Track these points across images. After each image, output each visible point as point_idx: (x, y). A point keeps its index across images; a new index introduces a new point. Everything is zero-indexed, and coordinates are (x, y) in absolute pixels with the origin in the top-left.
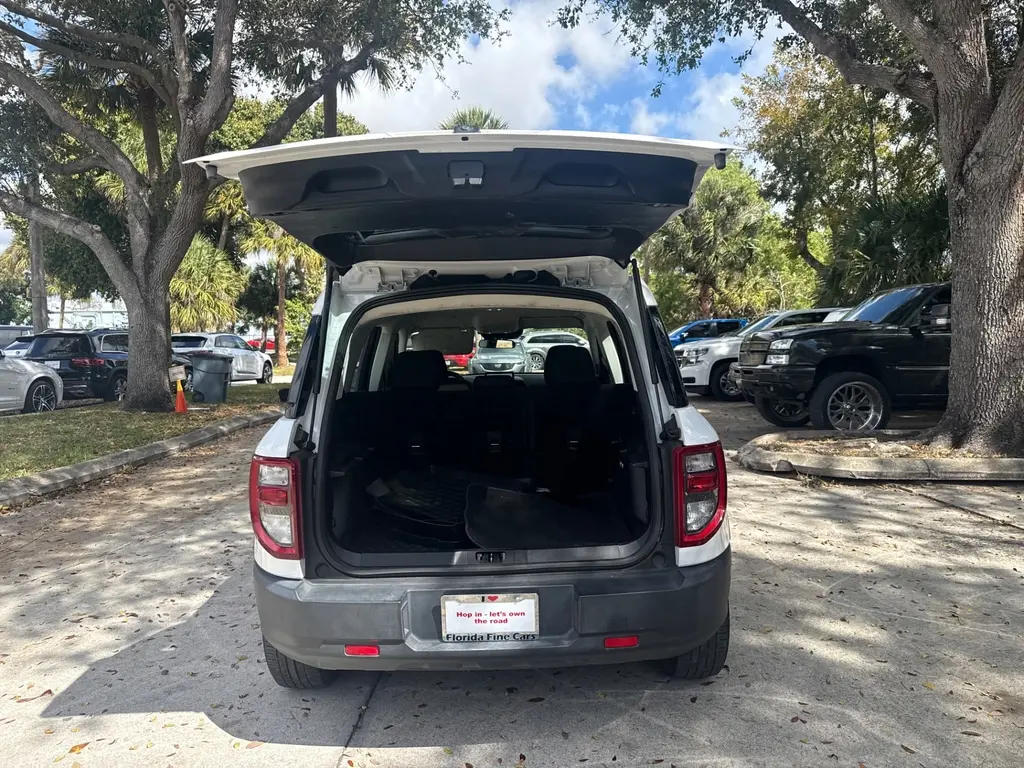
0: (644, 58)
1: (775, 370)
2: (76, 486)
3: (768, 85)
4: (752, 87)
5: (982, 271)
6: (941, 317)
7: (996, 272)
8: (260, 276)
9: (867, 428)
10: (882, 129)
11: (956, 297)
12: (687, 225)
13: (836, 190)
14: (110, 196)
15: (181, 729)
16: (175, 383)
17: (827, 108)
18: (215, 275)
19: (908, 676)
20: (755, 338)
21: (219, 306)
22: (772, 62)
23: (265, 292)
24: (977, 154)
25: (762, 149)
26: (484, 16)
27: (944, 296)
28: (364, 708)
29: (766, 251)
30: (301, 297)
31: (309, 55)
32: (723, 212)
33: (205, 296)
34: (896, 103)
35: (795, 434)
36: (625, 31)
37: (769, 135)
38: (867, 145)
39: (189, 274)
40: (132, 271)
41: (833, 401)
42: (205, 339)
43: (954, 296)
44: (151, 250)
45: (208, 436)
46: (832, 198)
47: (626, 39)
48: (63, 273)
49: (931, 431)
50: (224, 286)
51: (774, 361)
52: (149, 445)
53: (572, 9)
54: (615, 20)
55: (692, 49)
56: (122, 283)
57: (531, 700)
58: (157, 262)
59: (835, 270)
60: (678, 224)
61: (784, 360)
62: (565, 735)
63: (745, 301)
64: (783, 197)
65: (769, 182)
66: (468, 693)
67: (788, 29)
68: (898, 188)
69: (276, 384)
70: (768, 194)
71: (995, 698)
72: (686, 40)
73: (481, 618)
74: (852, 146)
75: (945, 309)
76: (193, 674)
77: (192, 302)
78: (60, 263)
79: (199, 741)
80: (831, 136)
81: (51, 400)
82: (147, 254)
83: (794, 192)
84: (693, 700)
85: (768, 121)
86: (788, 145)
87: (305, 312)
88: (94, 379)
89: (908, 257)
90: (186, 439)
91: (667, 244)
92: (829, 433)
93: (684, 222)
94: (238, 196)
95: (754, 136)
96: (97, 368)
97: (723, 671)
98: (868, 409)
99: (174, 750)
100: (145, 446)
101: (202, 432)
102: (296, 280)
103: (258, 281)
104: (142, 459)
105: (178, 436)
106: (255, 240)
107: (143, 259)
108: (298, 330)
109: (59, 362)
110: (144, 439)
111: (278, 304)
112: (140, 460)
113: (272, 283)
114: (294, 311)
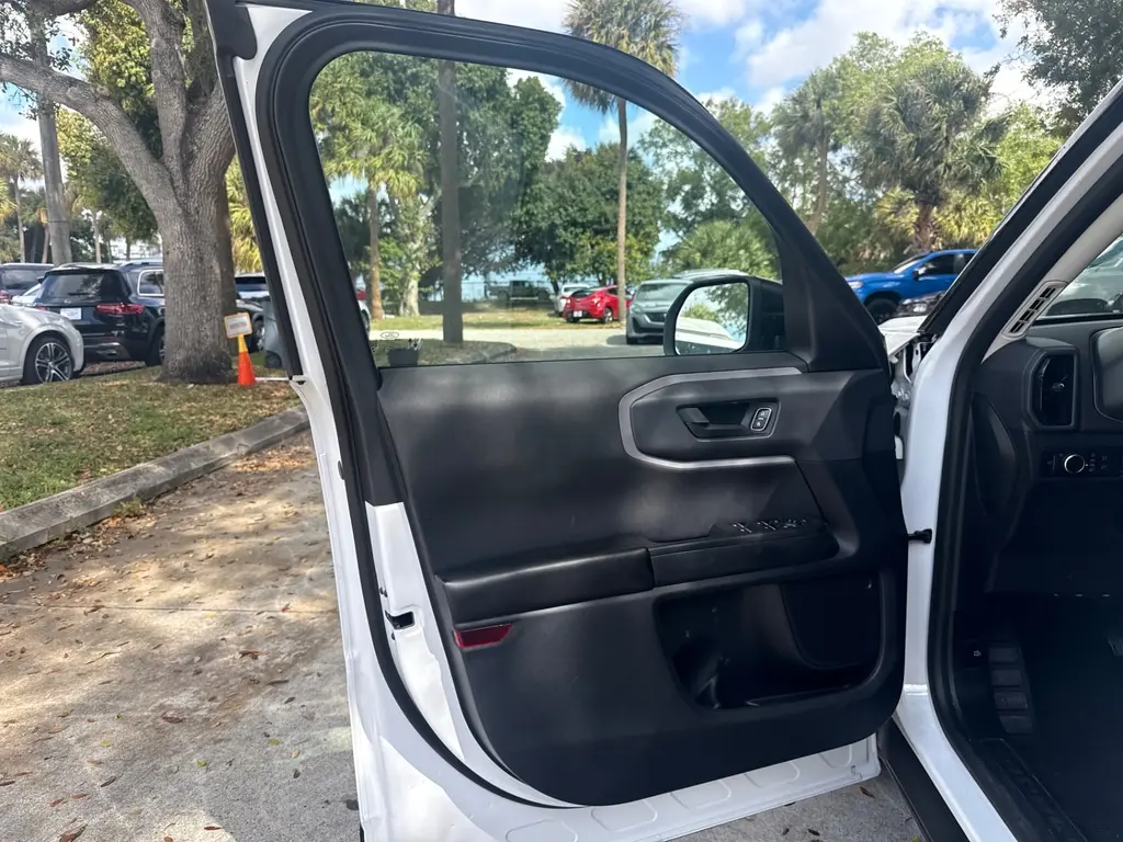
8: (346, 212)
12: (907, 124)
16: (236, 339)
30: (395, 235)
32: (956, 105)
40: (163, 163)
44: (189, 128)
48: (120, 209)
52: (182, 450)
58: (199, 149)
60: (895, 121)
63: (965, 230)
78: (115, 197)
81: (65, 363)
82: (183, 135)
87: (400, 253)
88: (129, 335)
90: (248, 436)
93: (904, 119)
96: (130, 317)
100: (175, 455)
101: (278, 421)
102: (388, 217)
103: (345, 218)
104: (167, 482)
105: (234, 430)
106: (339, 163)
107: (178, 143)
108: (392, 276)
109: (79, 310)
110: (175, 440)
111: (369, 244)
112: (162, 484)
113: (361, 220)
114: (387, 252)
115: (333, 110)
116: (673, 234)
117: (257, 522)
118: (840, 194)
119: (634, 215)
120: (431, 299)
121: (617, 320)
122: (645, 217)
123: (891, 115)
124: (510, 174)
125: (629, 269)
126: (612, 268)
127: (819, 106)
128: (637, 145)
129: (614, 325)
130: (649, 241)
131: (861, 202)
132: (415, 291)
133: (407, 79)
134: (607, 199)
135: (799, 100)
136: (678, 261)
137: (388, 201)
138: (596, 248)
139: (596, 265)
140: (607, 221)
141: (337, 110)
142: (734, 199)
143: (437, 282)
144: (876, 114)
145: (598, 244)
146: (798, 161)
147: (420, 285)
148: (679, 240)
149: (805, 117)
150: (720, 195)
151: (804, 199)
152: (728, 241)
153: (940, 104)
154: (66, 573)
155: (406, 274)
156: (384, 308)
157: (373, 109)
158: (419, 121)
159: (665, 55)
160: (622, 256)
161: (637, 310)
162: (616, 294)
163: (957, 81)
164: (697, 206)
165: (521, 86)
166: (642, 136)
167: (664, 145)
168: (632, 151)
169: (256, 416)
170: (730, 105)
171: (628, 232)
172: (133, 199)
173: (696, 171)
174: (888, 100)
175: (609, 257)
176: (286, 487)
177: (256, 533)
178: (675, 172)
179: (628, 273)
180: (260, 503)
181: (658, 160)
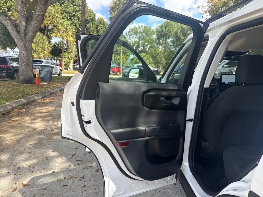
16: (36, 74)
18: (44, 43)
21: (45, 53)
23: (57, 50)
25: (210, 12)
30: (67, 52)
33: (41, 49)
37: (212, 8)
39: (36, 42)
40: (20, 35)
42: (43, 61)
44: (26, 27)
45: (49, 93)
50: (46, 47)
52: (28, 97)
56: (17, 39)
58: (29, 32)
60: (181, 34)
69: (64, 76)
77: (37, 51)
85: (212, 4)
87: (69, 56)
88: (7, 72)
90: (41, 95)
93: (182, 34)
94: (50, 20)
95: (207, 9)
96: (8, 68)
100: (26, 98)
101: (47, 92)
102: (66, 47)
103: (55, 47)
104: (26, 103)
105: (38, 93)
106: (55, 34)
107: (24, 30)
108: (67, 61)
110: (26, 95)
111: (61, 53)
112: (25, 103)
113: (59, 47)
114: (65, 55)
115: (54, 22)
116: (133, 55)
117: (47, 111)
118: (169, 49)
119: (124, 50)
120: (75, 67)
121: (120, 74)
122: (127, 51)
123: (180, 33)
125: (123, 62)
126: (119, 62)
127: (165, 29)
128: (125, 35)
129: (119, 75)
130: (127, 56)
131: (174, 50)
132: (72, 65)
133: (72, 15)
134: (118, 46)
135: (161, 27)
136: (134, 61)
137: (66, 43)
138: (116, 57)
139: (115, 61)
140: (118, 51)
141: (55, 21)
142: (147, 48)
143: (77, 63)
144: (177, 32)
145: (116, 56)
146: (161, 41)
147: (73, 63)
148: (134, 57)
149: (162, 31)
150: (144, 47)
151: (162, 49)
152: (145, 58)
153: (190, 31)
154: (10, 118)
155: (70, 61)
156: (65, 68)
157: (64, 22)
158: (75, 26)
160: (121, 60)
161: (125, 72)
162: (120, 68)
164: (138, 49)
165: (99, 19)
166: (126, 32)
167: (132, 35)
168: (124, 36)
169: (42, 91)
170: (146, 27)
171: (123, 54)
172: (2, 39)
173: (138, 42)
174: (179, 29)
175: (118, 59)
176: (51, 105)
177: (47, 112)
178: (134, 41)
179: (123, 64)
180: (46, 107)
181: (130, 38)
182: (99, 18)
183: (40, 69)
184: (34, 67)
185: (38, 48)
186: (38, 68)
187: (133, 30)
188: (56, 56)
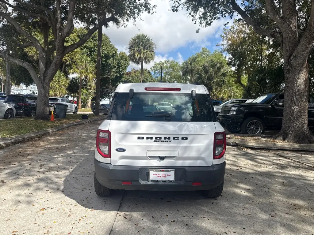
0: (196, 22)
1: (232, 116)
2: (25, 140)
3: (231, 32)
4: (226, 32)
5: (293, 89)
6: (281, 102)
7: (297, 90)
8: (73, 81)
9: (258, 134)
10: (265, 47)
11: (286, 97)
12: (205, 72)
13: (250, 64)
14: (29, 54)
15: (71, 205)
16: (51, 112)
17: (249, 39)
18: (60, 80)
19: (271, 199)
20: (226, 106)
21: (61, 90)
22: (233, 25)
23: (75, 86)
24: (293, 56)
25: (229, 51)
26: (149, 7)
27: (282, 97)
28: (121, 202)
29: (228, 81)
30: (86, 88)
31: (95, 15)
32: (216, 69)
33: (57, 86)
34: (269, 40)
35: (237, 134)
36: (190, 14)
37: (231, 46)
38: (260, 51)
40: (40, 78)
41: (248, 126)
42: (58, 99)
43: (285, 96)
44: (46, 71)
45: (62, 128)
46: (248, 66)
47: (190, 16)
49: (276, 135)
50: (63, 83)
51: (231, 113)
53: (176, 7)
54: (187, 10)
55: (210, 20)
56: (36, 81)
57: (168, 202)
58: (47, 75)
59: (249, 87)
61: (234, 113)
62: (178, 210)
63: (221, 96)
64: (234, 65)
65: (230, 61)
66: (150, 199)
67: (240, 17)
68: (268, 65)
69: (79, 114)
70: (229, 64)
71: (295, 206)
72: (208, 17)
73: (159, 176)
74: (255, 51)
75: (282, 100)
76: (71, 192)
77: (53, 88)
79: (77, 209)
80: (249, 48)
81: (12, 115)
82: (44, 72)
83: (237, 64)
84: (213, 203)
85: (230, 42)
86: (236, 50)
87: (87, 92)
89: (270, 85)
90: (55, 128)
91: (198, 77)
92: (247, 135)
94: (68, 56)
96: (26, 106)
97: (220, 196)
98: (258, 128)
99: (70, 211)
101: (60, 127)
102: (84, 83)
106: (73, 70)
108: (85, 98)
109: (14, 104)
111: (79, 90)
113: (77, 83)
114: (83, 92)
123: (201, 70)
124: (117, 75)
127: (190, 65)
128: (150, 69)
132: (90, 102)
135: (187, 63)
137: (85, 79)
144: (199, 69)
147: (91, 101)
149: (187, 67)
153: (212, 68)
155: (88, 98)
156: (82, 106)
157: (83, 58)
159: (152, 53)
163: (216, 64)
165: (121, 54)
167: (157, 70)
170: (173, 62)
174: (201, 67)
181: (155, 73)
182: (121, 52)
183: (55, 107)
184: (49, 105)
185: (55, 85)
186: (54, 106)
187: (159, 64)
188: (73, 93)
